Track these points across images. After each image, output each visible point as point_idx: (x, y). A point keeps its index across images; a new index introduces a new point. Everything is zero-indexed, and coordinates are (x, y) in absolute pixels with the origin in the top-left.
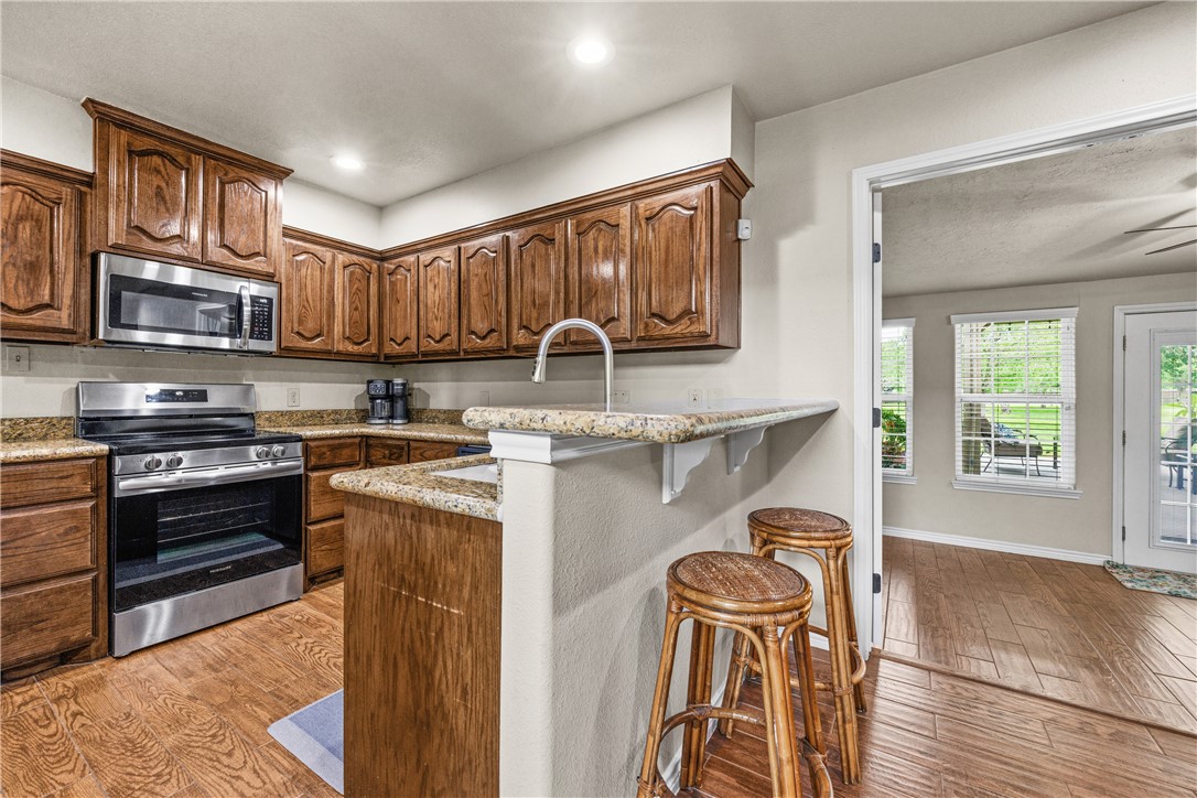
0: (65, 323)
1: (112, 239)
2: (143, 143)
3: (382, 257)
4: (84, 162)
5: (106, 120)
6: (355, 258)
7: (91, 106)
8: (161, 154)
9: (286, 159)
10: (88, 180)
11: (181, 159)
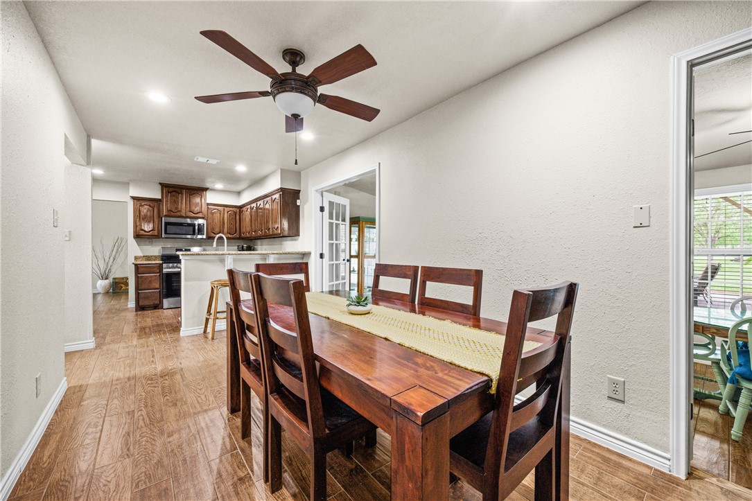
0: (156, 234)
1: (164, 214)
2: (171, 189)
3: (240, 207)
4: (158, 196)
5: (164, 186)
6: (231, 209)
7: (160, 183)
8: (174, 191)
9: (208, 185)
10: (160, 200)
11: (179, 192)
